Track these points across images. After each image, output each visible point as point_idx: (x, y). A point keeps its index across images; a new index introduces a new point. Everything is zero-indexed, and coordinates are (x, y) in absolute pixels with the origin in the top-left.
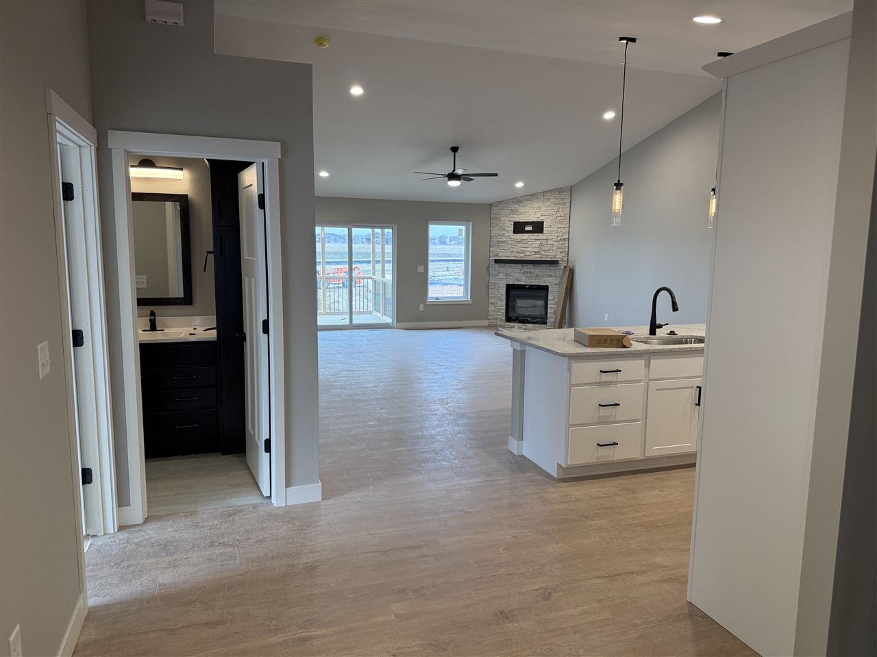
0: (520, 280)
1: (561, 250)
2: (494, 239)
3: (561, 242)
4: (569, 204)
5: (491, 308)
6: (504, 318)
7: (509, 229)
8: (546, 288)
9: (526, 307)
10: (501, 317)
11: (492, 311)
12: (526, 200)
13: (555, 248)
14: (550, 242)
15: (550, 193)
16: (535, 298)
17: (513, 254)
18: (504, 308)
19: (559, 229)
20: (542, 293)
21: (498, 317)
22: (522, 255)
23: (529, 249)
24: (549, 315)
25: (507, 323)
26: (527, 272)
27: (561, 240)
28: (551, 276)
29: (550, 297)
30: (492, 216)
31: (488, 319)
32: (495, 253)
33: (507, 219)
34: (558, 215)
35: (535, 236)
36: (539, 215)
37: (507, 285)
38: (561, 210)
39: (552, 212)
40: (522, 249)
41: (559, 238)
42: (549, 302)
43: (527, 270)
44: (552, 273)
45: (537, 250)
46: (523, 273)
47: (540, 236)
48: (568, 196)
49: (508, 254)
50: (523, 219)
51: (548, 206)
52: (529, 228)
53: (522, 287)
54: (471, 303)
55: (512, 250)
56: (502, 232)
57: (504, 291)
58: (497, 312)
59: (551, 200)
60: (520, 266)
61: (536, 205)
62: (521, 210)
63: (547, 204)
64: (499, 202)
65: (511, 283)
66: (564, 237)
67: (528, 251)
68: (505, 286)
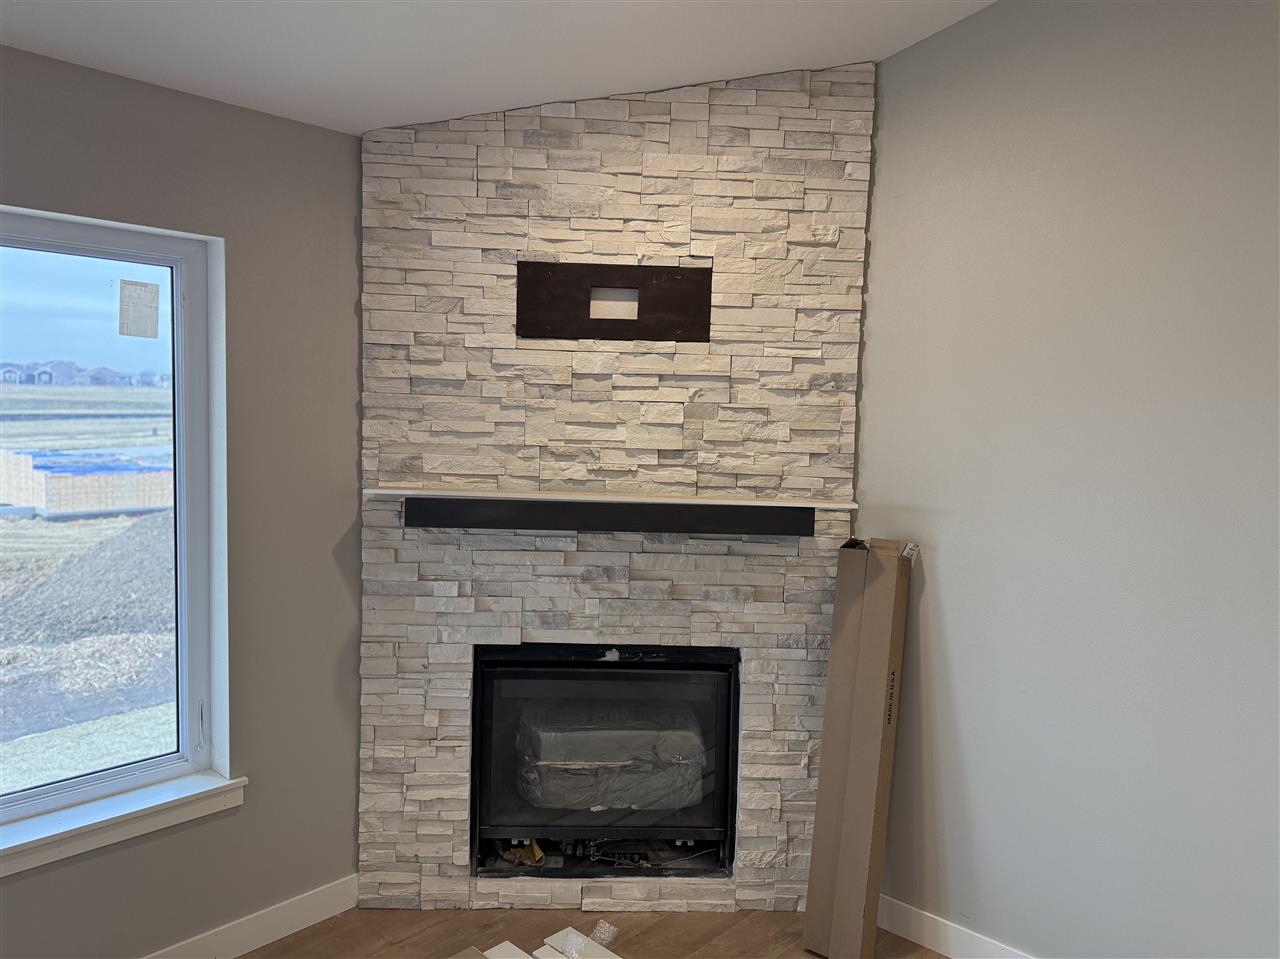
0: (567, 619)
1: (817, 445)
2: (385, 369)
3: (813, 398)
4: (864, 173)
5: (377, 798)
6: (463, 856)
7: (489, 306)
8: (723, 663)
9: (595, 773)
10: (445, 849)
11: (385, 816)
12: (593, 127)
13: (781, 431)
14: (749, 395)
15: (750, 98)
16: (647, 714)
17: (517, 465)
18: (465, 792)
19: (804, 322)
20: (700, 687)
21: (425, 850)
22: (578, 470)
23: (621, 434)
24: (744, 824)
25: (485, 885)
26: (608, 572)
27: (815, 383)
28: (758, 595)
29: (750, 719)
30: (369, 218)
31: (357, 866)
32: (399, 455)
33: (471, 240)
34: (798, 232)
35: (659, 355)
36: (677, 228)
37: (480, 651)
38: (815, 201)
39: (764, 215)
40: (572, 431)
41: (805, 373)
42: (745, 748)
43: (605, 560)
44: (765, 579)
45: (671, 440)
46: (585, 579)
47: (690, 356)
48: (860, 122)
49: (487, 463)
50: (578, 248)
51: (736, 177)
52: (619, 307)
53: (579, 660)
54: (238, 799)
55: (511, 436)
56: (435, 326)
57: (459, 692)
58: (418, 821)
59: (757, 139)
60: (565, 541)
61: (658, 161)
62: (566, 186)
63: (730, 161)
64: (416, 128)
65: (512, 638)
66: (831, 368)
67: (618, 447)
68: (470, 659)
